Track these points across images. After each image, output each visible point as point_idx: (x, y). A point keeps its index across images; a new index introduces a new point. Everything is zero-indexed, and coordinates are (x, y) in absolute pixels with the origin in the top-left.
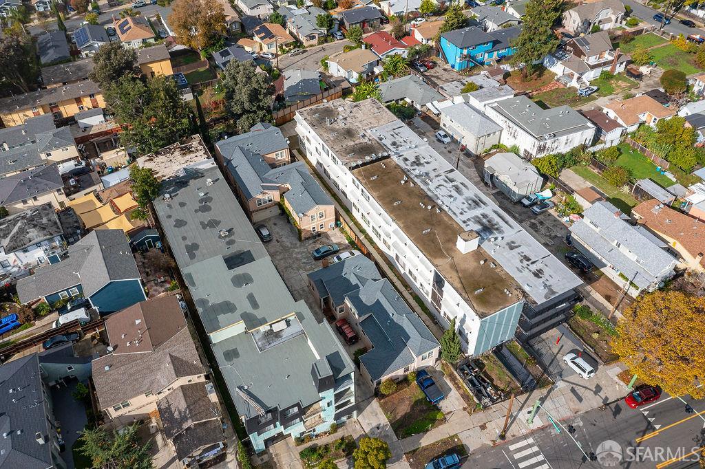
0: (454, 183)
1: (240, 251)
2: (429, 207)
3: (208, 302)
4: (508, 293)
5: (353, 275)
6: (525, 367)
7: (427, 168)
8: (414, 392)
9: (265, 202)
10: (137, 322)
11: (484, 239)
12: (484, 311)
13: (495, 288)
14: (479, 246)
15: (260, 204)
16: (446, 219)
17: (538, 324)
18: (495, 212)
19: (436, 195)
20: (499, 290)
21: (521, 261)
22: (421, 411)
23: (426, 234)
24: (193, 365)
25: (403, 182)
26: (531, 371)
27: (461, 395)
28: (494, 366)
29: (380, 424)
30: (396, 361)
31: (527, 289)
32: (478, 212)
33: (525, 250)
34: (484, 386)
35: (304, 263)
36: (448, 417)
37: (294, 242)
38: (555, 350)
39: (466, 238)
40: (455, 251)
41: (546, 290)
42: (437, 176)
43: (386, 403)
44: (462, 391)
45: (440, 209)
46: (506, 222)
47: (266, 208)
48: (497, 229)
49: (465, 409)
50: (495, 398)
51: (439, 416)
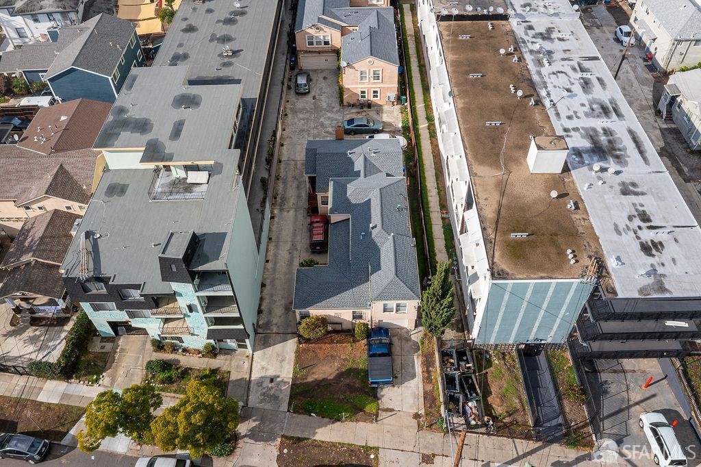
0: (585, 75)
1: (229, 77)
2: (520, 93)
3: (128, 111)
4: (571, 256)
5: (362, 158)
6: (560, 399)
7: (556, 46)
8: (356, 354)
9: (319, 43)
10: (63, 118)
11: (583, 163)
12: (508, 270)
13: (553, 243)
14: (566, 169)
15: (311, 43)
16: (538, 117)
17: (612, 337)
18: (631, 132)
19: (545, 83)
20: (558, 247)
21: (630, 218)
22: (349, 386)
23: (490, 127)
24: (81, 187)
25: (502, 51)
26: (567, 409)
27: (425, 393)
28: (507, 374)
29: (278, 377)
30: (343, 295)
31: (611, 263)
32: (599, 124)
33: (649, 204)
34: (466, 395)
35: (328, 132)
36: (383, 415)
37: (333, 105)
38: (635, 396)
39: (542, 145)
40: (521, 164)
41: (651, 280)
42: (563, 59)
43: (305, 351)
44: (429, 387)
45: (539, 102)
46: (641, 152)
47: (319, 52)
48: (618, 157)
49: (417, 416)
50: (473, 423)
51: (370, 408)
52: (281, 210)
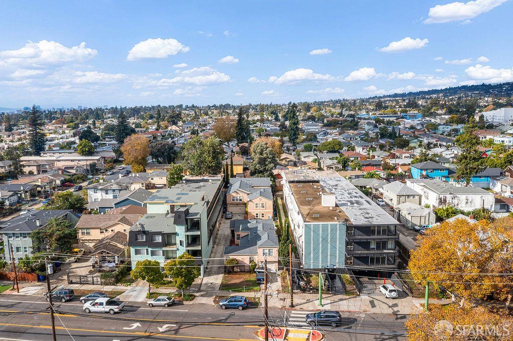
0: (350, 192)
9: (237, 200)
10: (124, 209)
18: (366, 200)
21: (362, 213)
22: (247, 284)
29: (214, 283)
30: (245, 250)
32: (353, 199)
33: (370, 211)
36: (262, 290)
40: (319, 206)
42: (341, 189)
43: (228, 277)
44: (284, 284)
46: (370, 204)
47: (237, 204)
51: (256, 289)
52: (217, 245)
